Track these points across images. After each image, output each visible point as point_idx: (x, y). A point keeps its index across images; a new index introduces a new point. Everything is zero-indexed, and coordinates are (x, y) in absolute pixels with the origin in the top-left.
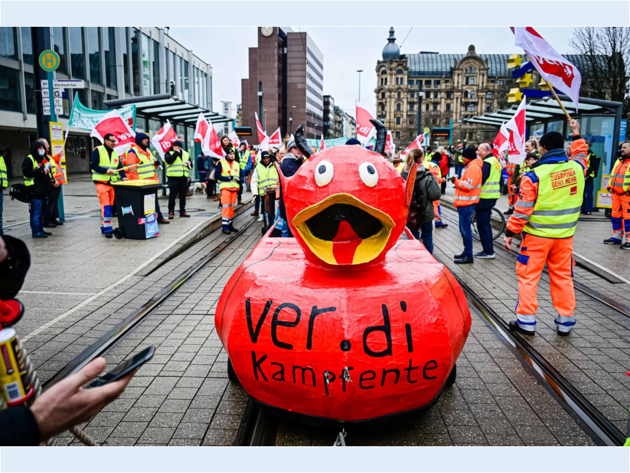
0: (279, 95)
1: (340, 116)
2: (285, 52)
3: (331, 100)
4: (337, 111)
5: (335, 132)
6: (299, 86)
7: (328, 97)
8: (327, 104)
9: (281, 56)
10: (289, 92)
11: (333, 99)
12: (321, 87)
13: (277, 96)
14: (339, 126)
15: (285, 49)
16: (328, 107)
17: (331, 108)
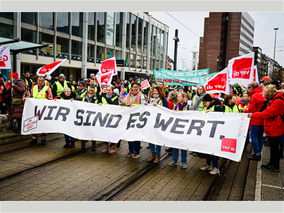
0: (221, 47)
1: (266, 61)
2: (227, 19)
3: (259, 50)
4: (264, 57)
5: (261, 71)
6: (235, 40)
7: (258, 48)
8: (256, 53)
9: (224, 22)
10: (228, 44)
11: (261, 49)
12: (252, 42)
13: (219, 47)
14: (265, 67)
15: (227, 18)
16: (257, 55)
17: (259, 55)
